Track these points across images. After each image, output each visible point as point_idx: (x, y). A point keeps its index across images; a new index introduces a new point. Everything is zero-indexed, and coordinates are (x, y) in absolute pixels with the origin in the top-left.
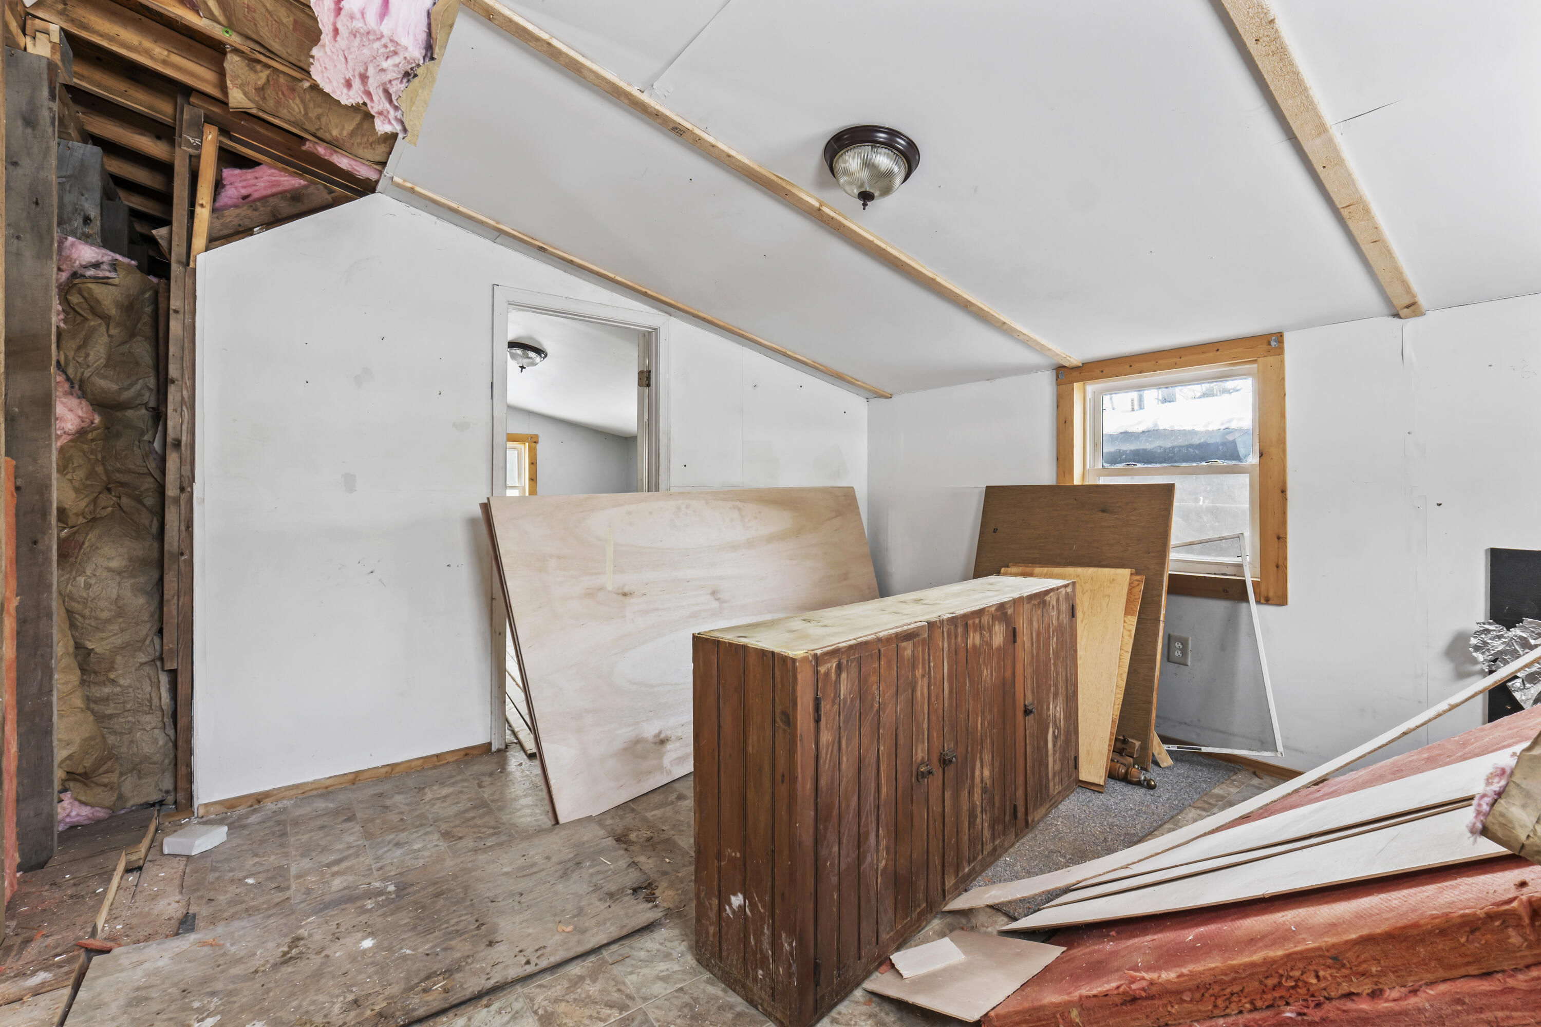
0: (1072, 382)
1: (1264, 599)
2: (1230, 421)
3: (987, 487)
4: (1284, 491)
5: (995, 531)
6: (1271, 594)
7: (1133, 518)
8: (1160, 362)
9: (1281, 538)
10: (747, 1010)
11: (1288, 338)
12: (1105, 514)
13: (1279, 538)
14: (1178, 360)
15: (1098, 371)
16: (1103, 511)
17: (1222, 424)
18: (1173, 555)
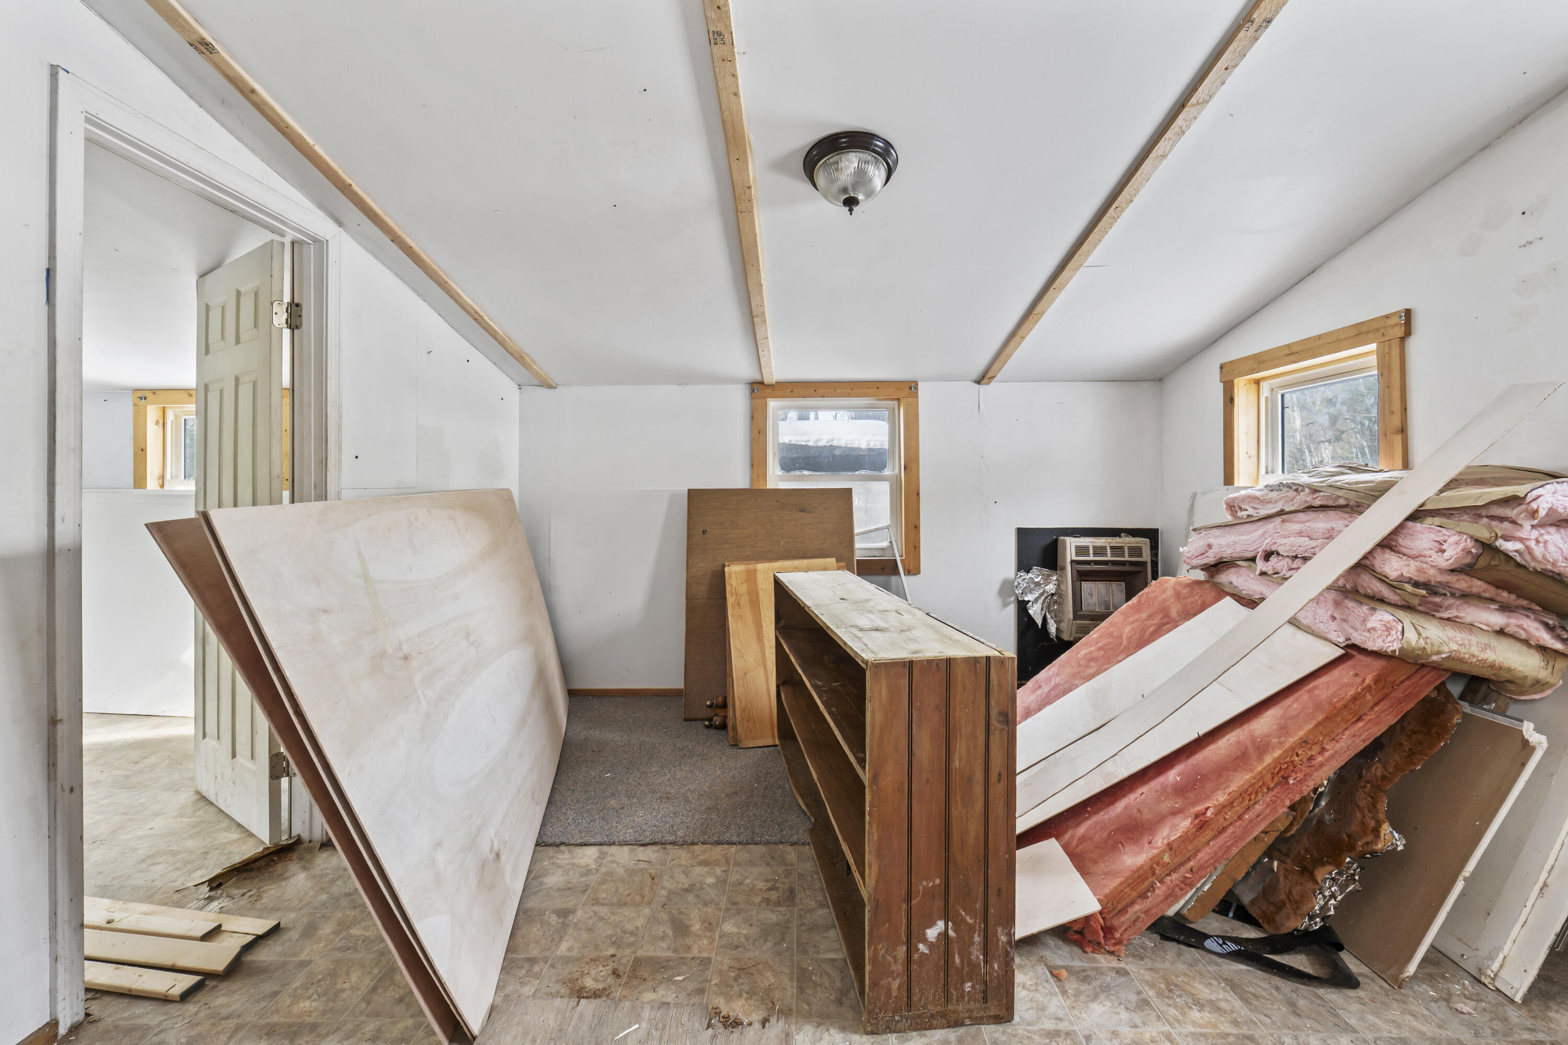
0: (766, 398)
1: (908, 572)
2: (833, 440)
3: (689, 490)
4: (918, 494)
5: (704, 532)
6: (911, 568)
7: (826, 516)
8: (838, 391)
9: (917, 527)
10: (959, 1033)
11: (920, 385)
12: (803, 514)
13: (916, 527)
14: (850, 391)
15: (789, 391)
16: (802, 511)
17: (828, 442)
18: (858, 545)
